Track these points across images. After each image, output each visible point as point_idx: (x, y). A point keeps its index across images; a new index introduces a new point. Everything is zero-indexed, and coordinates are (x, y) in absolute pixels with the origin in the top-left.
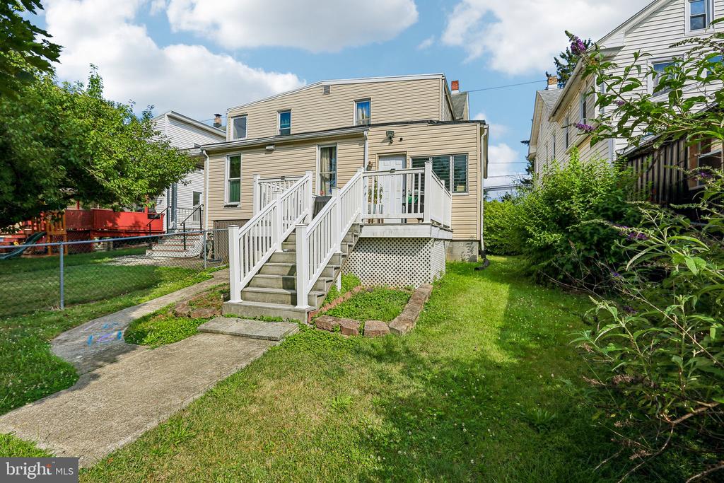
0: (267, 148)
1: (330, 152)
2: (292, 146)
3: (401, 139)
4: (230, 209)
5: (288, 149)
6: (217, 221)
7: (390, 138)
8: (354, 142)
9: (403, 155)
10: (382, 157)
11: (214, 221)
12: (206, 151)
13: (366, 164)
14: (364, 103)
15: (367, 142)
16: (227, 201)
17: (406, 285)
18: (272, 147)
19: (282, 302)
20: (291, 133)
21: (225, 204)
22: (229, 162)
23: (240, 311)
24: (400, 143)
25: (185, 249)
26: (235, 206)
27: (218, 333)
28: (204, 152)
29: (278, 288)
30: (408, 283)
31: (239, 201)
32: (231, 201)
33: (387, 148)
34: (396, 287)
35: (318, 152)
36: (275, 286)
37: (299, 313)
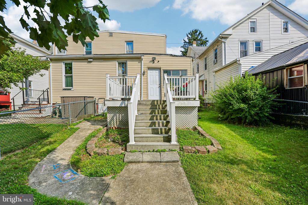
0: (89, 60)
1: (123, 65)
2: (103, 60)
3: (159, 61)
4: (66, 91)
5: (101, 62)
6: (63, 97)
7: (153, 61)
8: (136, 61)
9: (159, 69)
10: (150, 69)
11: (61, 97)
12: (50, 59)
13: (142, 72)
14: (130, 43)
15: (142, 61)
16: (64, 86)
17: (187, 127)
18: (92, 60)
19: (158, 141)
20: (92, 54)
21: (63, 88)
22: (64, 65)
23: (139, 148)
24: (158, 63)
25: (40, 112)
26: (70, 89)
27: (139, 162)
28: (49, 59)
29: (149, 134)
30: (187, 126)
31: (72, 87)
32: (66, 87)
33: (152, 65)
34: (182, 128)
35: (117, 64)
36: (147, 133)
37: (175, 146)
